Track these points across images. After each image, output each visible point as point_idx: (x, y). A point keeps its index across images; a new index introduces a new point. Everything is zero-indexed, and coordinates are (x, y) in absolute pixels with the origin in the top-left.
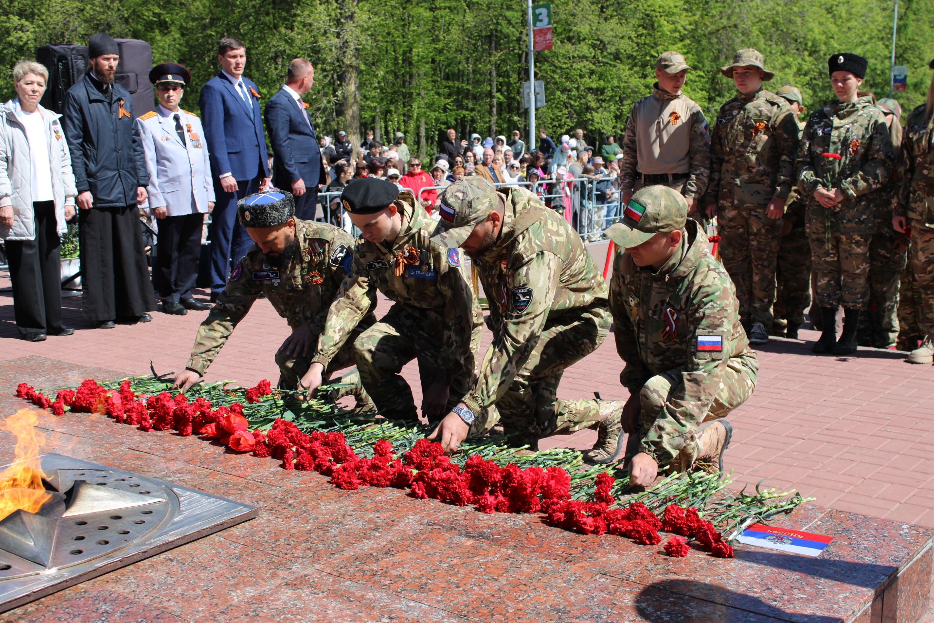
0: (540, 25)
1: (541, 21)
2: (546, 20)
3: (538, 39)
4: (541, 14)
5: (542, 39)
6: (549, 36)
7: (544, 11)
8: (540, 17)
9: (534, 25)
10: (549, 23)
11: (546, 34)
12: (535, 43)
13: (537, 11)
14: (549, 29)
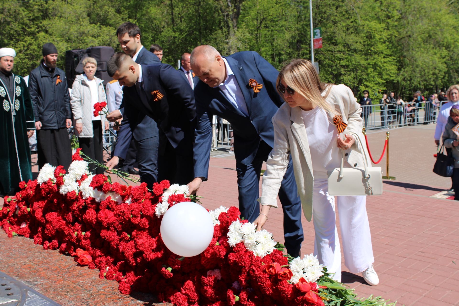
0: (316, 37)
1: (317, 35)
2: (319, 35)
3: (315, 43)
4: (317, 32)
5: (317, 43)
6: (321, 42)
7: (318, 31)
8: (317, 34)
9: (314, 37)
10: (321, 36)
11: (319, 41)
12: (314, 45)
13: (315, 31)
14: (320, 39)
